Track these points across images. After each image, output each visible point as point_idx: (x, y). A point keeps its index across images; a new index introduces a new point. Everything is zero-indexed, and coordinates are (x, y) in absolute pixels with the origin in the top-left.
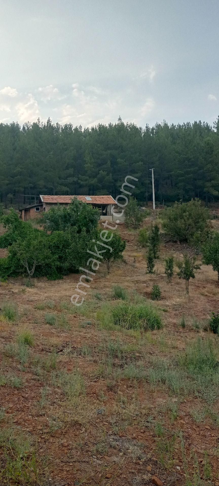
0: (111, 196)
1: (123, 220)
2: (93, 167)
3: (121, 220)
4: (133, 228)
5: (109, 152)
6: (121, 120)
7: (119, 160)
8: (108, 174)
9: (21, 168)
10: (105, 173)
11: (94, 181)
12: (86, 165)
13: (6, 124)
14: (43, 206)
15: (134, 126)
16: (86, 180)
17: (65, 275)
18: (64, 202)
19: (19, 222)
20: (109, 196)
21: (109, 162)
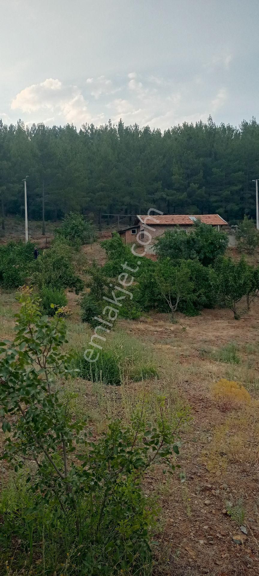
0: (218, 215)
1: (234, 244)
2: (182, 180)
3: (232, 244)
4: (247, 253)
5: (201, 159)
6: (212, 120)
7: (214, 170)
8: (199, 188)
9: (104, 183)
10: (197, 186)
11: (183, 196)
12: (173, 177)
13: (59, 127)
14: (140, 228)
15: (230, 128)
16: (172, 195)
17: (201, 310)
18: (166, 223)
19: (123, 247)
20: (216, 215)
21: (201, 173)
